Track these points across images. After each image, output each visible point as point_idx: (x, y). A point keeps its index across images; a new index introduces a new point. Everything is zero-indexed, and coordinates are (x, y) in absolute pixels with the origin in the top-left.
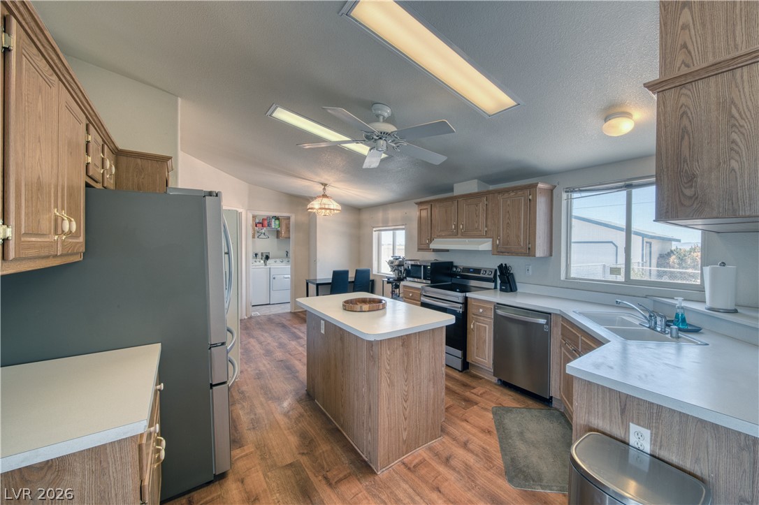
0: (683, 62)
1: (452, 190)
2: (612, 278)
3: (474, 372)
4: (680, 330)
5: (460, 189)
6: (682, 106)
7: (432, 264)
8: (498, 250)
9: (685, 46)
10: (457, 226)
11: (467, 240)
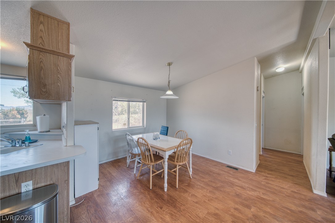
0: (41, 43)
4: (30, 143)
6: (40, 59)
9: (41, 37)
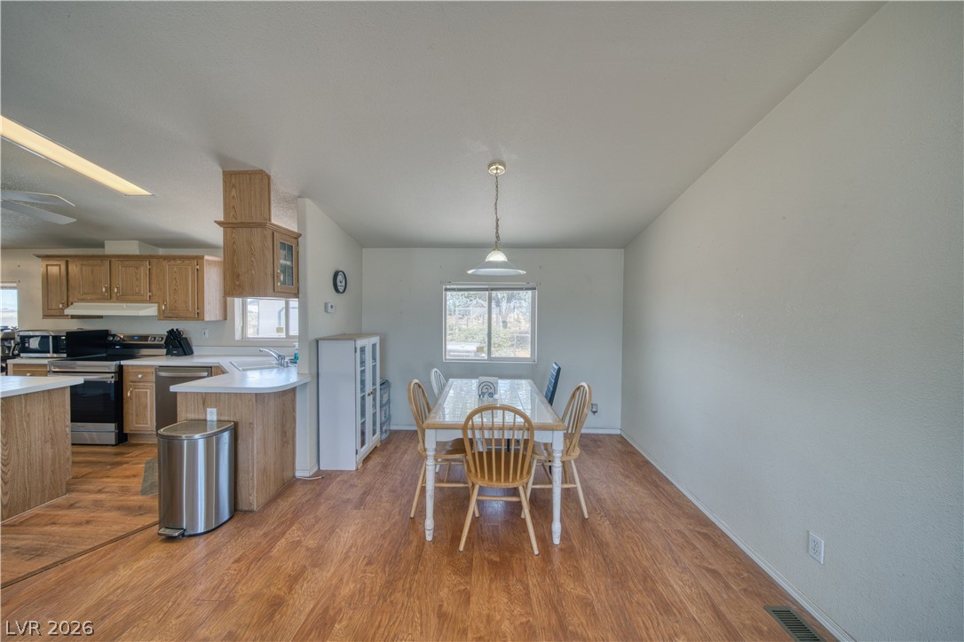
0: (234, 216)
1: (102, 245)
2: (276, 335)
3: (134, 441)
5: (112, 248)
6: (234, 238)
7: (67, 333)
8: (164, 316)
9: (234, 207)
10: (110, 289)
11: (125, 305)
